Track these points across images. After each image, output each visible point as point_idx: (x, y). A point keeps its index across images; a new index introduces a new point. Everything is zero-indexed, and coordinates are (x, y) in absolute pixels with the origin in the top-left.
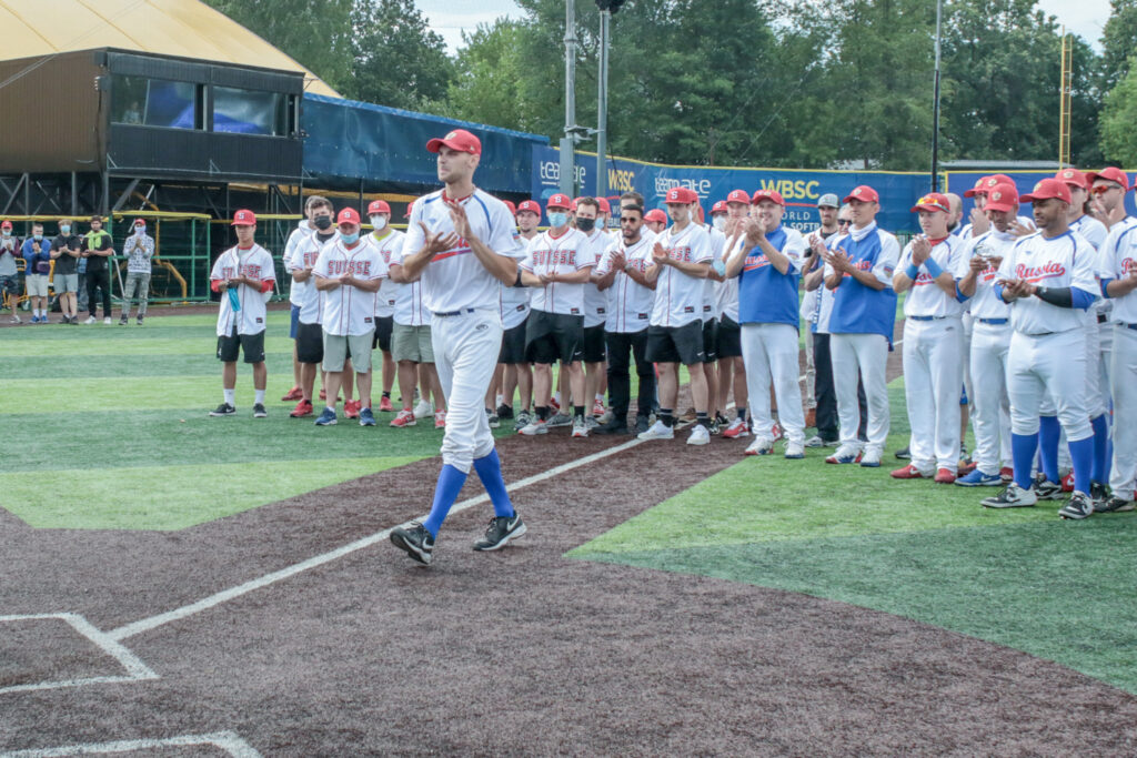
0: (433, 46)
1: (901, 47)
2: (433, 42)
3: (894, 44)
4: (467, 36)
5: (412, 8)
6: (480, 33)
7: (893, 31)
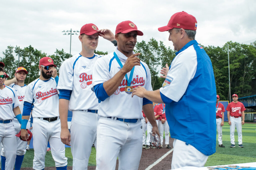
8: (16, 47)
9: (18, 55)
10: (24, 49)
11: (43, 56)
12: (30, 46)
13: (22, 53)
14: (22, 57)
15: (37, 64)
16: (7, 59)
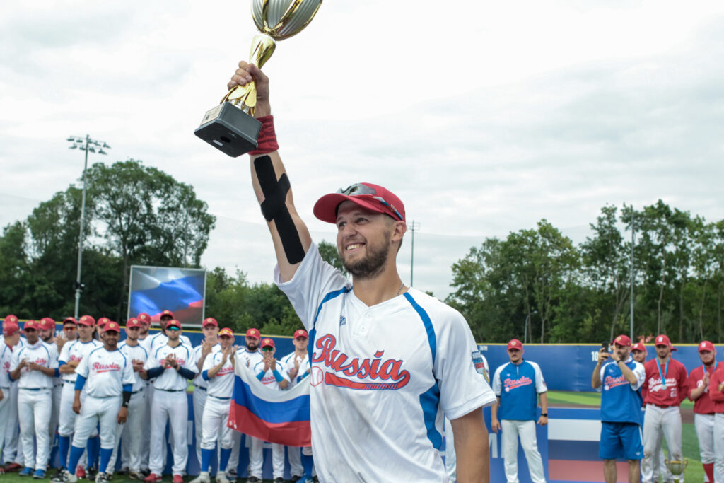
8: (624, 208)
9: (631, 228)
10: (643, 210)
11: (694, 226)
12: (660, 203)
13: (638, 221)
14: (641, 232)
15: (681, 246)
16: (603, 241)
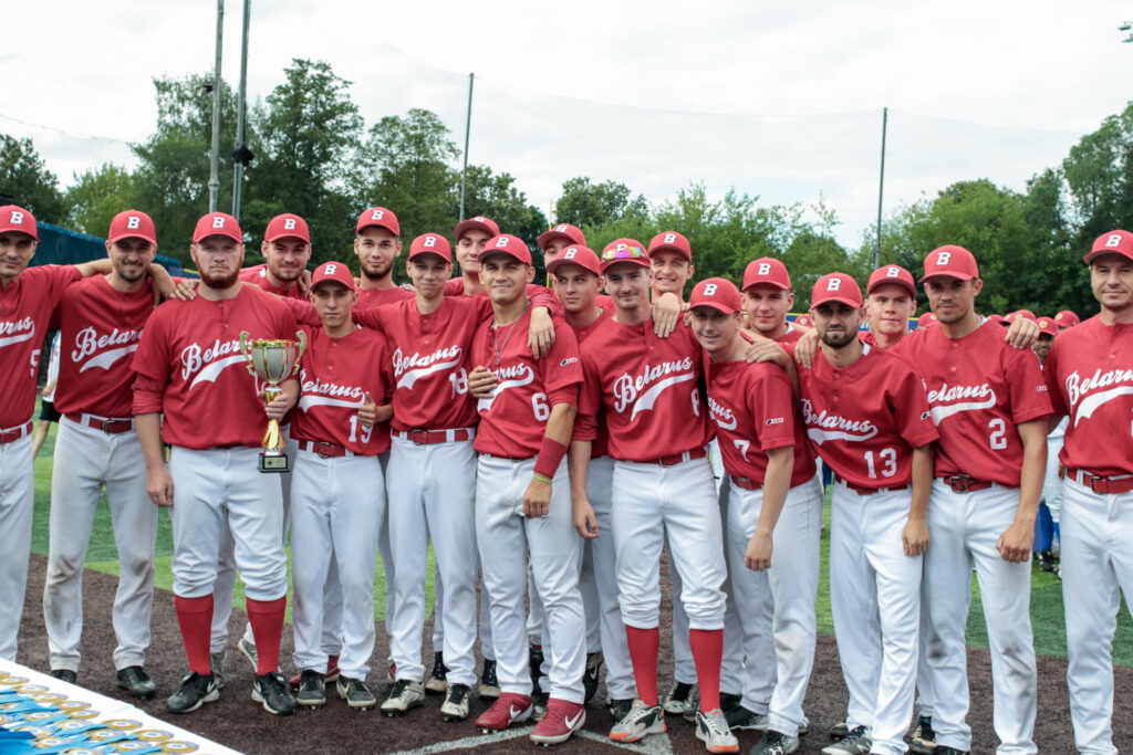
0: (48, 182)
1: (429, 207)
2: (48, 179)
3: (422, 204)
4: (78, 176)
5: (31, 150)
6: (88, 176)
7: (422, 195)
